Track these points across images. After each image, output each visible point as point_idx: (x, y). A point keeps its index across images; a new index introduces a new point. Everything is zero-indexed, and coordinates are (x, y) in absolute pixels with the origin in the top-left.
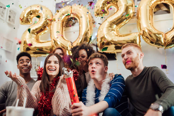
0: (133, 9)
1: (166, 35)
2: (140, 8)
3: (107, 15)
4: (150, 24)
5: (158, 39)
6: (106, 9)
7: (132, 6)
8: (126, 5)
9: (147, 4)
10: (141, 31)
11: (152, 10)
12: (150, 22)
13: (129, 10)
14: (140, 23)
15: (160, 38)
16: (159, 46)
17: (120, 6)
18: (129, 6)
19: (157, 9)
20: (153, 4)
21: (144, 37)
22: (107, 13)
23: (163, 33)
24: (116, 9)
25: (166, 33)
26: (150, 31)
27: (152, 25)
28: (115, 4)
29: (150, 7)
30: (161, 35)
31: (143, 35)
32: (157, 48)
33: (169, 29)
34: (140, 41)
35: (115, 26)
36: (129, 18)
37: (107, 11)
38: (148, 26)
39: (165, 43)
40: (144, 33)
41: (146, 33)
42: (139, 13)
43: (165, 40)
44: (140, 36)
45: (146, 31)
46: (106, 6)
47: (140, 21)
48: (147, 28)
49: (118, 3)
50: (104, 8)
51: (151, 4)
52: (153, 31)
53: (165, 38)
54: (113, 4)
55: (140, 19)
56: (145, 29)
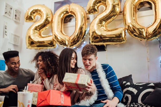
0: (119, 8)
1: (148, 29)
2: (125, 6)
3: (98, 13)
4: (134, 20)
5: (141, 33)
6: (96, 8)
7: (118, 5)
8: (113, 4)
9: (132, 3)
10: (126, 26)
11: (136, 7)
12: (134, 18)
13: (116, 8)
14: (125, 19)
15: (143, 32)
16: (141, 39)
17: (108, 5)
18: (116, 5)
19: (141, 6)
20: (136, 3)
21: (129, 31)
22: (97, 11)
23: (145, 27)
24: (105, 8)
25: (148, 27)
26: (134, 26)
27: (136, 21)
28: (104, 4)
29: (134, 5)
30: (144, 29)
31: (127, 30)
32: (140, 40)
33: (151, 24)
34: (125, 35)
35: (104, 23)
36: (116, 15)
37: (97, 10)
38: (132, 22)
39: (147, 36)
40: (129, 27)
41: (130, 27)
42: (125, 10)
43: (147, 33)
44: (125, 30)
45: (131, 26)
46: (96, 5)
47: (125, 17)
48: (131, 24)
49: (106, 2)
50: (94, 7)
51: (135, 3)
52: (137, 26)
53: (147, 32)
54: (102, 4)
55: (125, 16)
56: (130, 24)
